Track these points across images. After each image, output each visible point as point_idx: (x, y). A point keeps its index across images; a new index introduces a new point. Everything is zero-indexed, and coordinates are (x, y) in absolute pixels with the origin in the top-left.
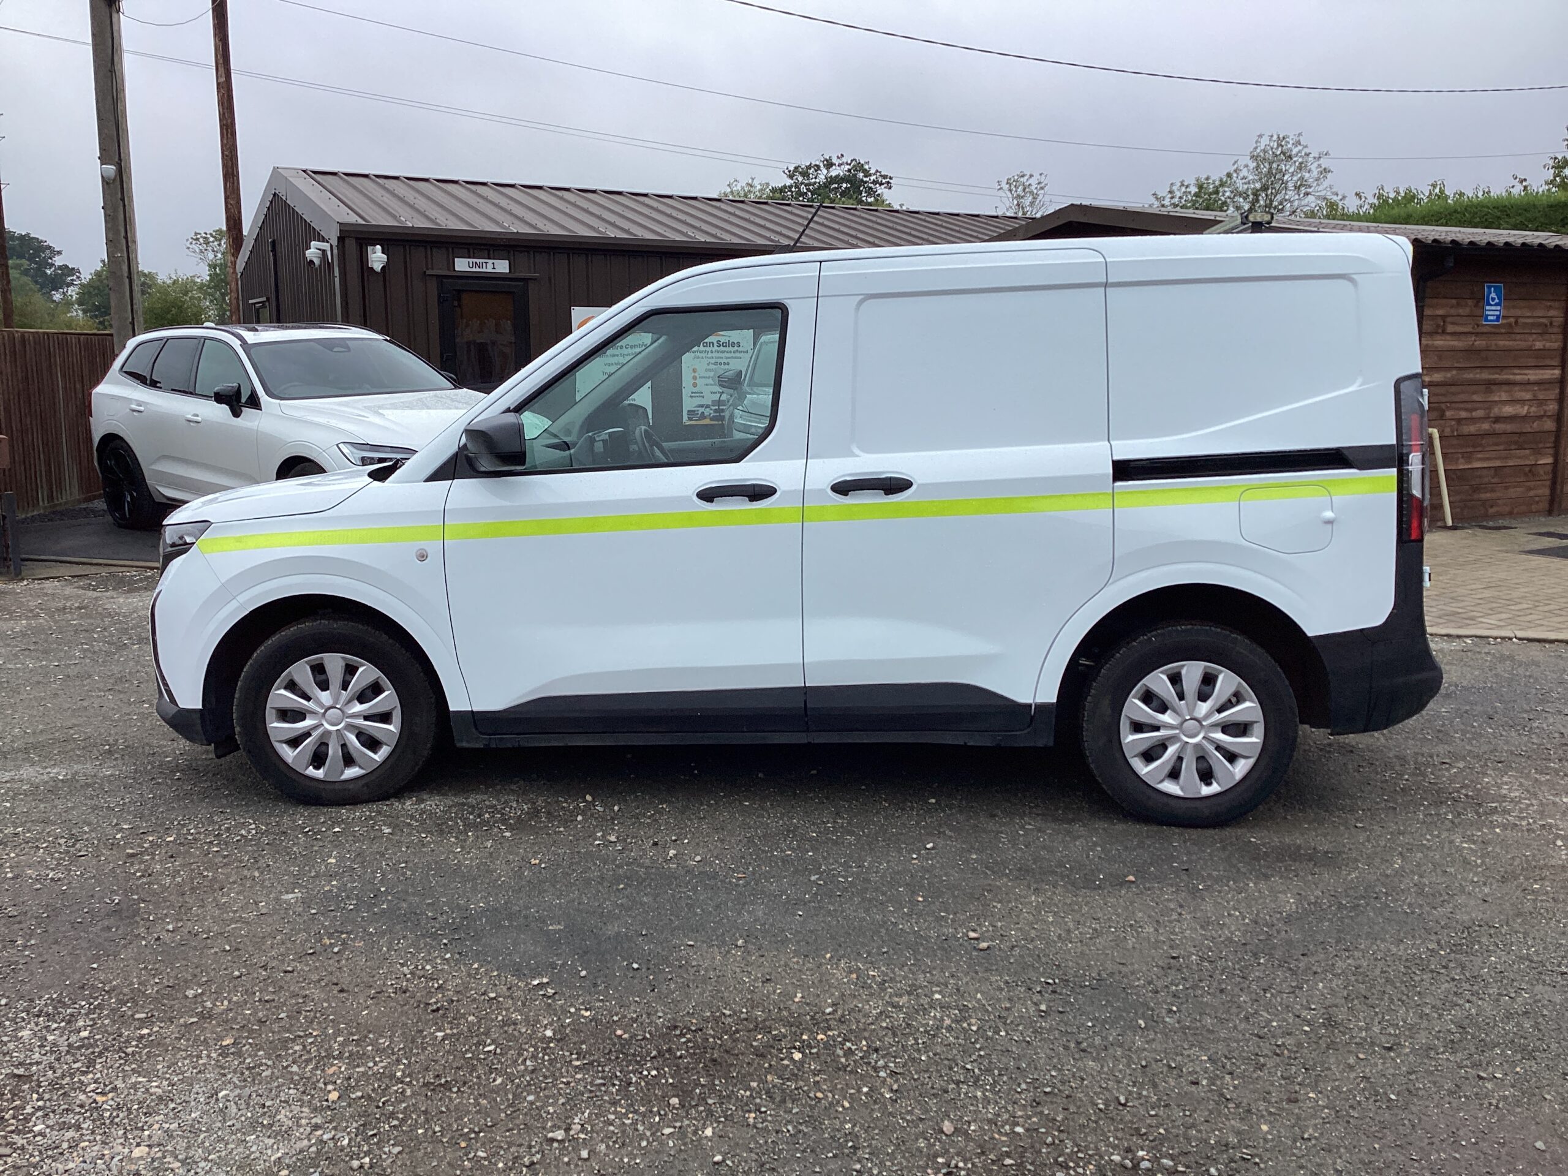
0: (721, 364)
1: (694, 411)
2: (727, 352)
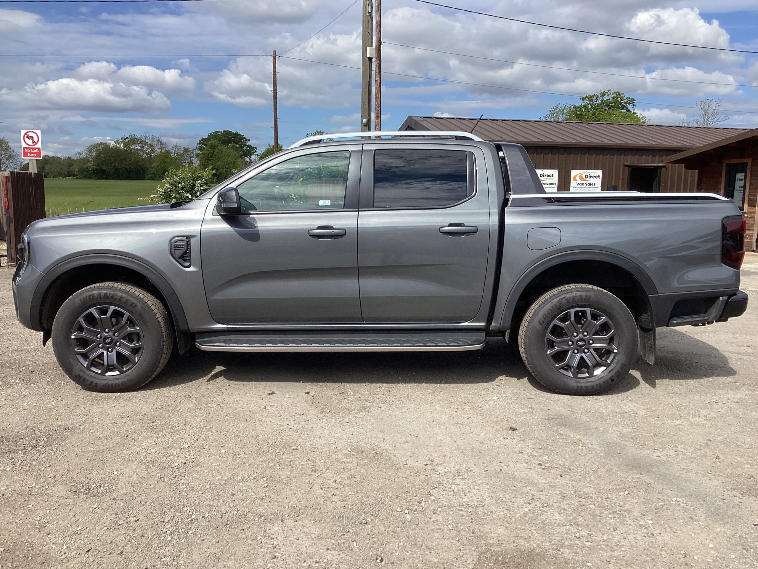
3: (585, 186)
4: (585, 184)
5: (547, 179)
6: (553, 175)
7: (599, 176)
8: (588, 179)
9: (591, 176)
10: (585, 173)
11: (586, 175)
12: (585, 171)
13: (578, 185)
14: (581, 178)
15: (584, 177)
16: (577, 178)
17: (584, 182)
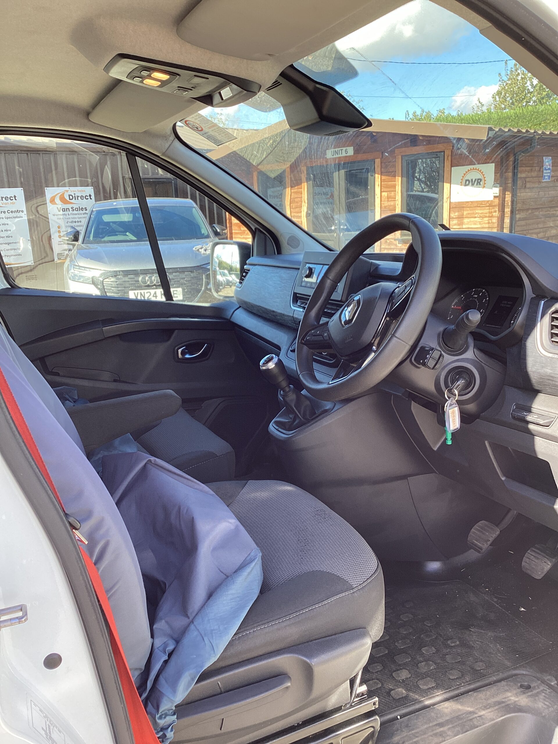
0: (75, 222)
1: (61, 254)
2: (79, 214)
3: (71, 212)
4: (71, 209)
5: (6, 204)
6: (15, 197)
7: (90, 196)
8: (73, 201)
9: (78, 197)
10: (67, 191)
11: (69, 195)
12: (67, 188)
13: (59, 211)
14: (62, 199)
15: (68, 200)
16: (57, 200)
17: (69, 206)
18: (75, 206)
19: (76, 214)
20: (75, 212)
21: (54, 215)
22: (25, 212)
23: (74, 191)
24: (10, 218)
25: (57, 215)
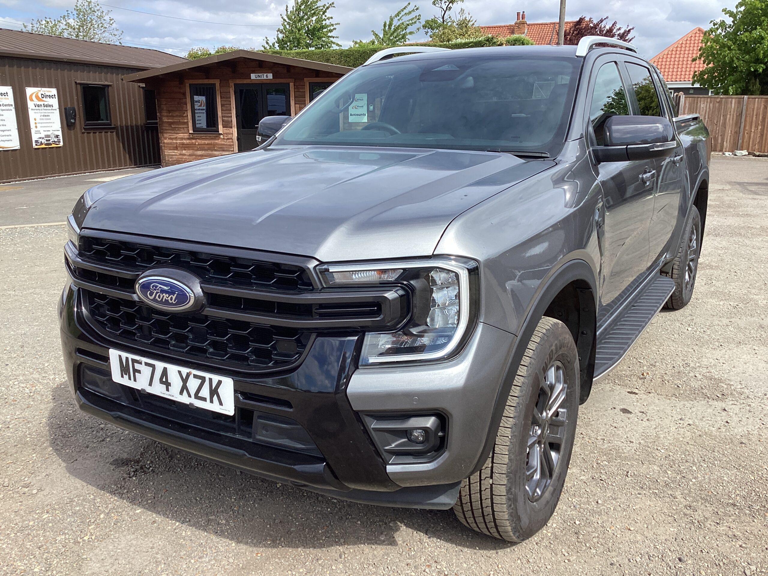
1: (37, 141)
2: (48, 110)
4: (43, 106)
6: (7, 93)
8: (44, 99)
9: (47, 96)
10: (40, 91)
12: (40, 89)
13: (36, 106)
14: (37, 97)
15: (41, 97)
16: (34, 97)
17: (42, 103)
18: (46, 103)
19: (46, 110)
20: (45, 108)
21: (32, 109)
22: (13, 106)
23: (45, 91)
24: (4, 110)
25: (34, 110)
